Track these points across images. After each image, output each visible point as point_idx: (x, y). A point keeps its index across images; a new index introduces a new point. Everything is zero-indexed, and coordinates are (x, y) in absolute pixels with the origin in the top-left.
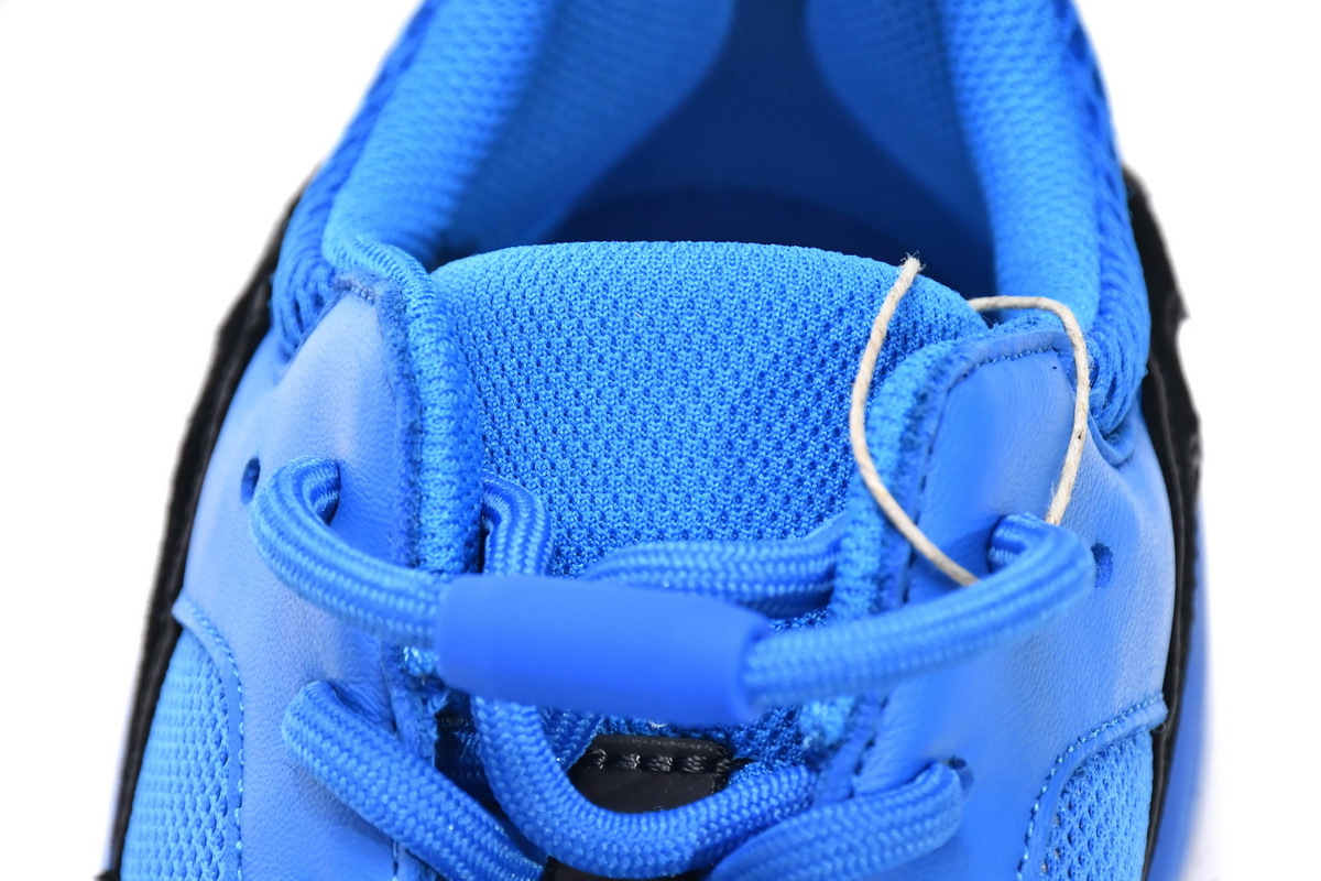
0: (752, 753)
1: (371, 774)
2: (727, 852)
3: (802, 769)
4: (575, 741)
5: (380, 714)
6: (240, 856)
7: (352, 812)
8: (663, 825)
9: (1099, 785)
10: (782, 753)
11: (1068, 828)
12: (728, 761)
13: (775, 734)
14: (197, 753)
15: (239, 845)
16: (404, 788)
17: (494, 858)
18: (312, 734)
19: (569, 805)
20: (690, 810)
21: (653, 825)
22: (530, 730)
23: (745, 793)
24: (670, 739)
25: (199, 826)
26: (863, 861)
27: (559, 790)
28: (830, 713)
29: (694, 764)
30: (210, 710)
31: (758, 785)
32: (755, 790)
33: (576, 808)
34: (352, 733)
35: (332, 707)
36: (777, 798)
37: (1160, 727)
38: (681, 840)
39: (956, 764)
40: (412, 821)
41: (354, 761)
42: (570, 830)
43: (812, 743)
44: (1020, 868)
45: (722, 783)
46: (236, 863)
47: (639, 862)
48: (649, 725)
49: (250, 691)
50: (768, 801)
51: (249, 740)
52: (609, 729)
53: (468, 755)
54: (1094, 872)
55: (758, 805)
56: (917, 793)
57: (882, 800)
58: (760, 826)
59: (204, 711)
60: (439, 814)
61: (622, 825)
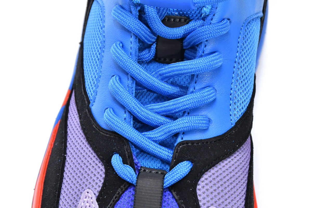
0: (193, 19)
1: (127, 20)
2: (189, 35)
3: (202, 20)
4: (162, 16)
5: (129, 10)
6: (104, 36)
7: (124, 27)
8: (178, 30)
9: (252, 25)
10: (198, 19)
11: (247, 32)
12: (188, 20)
13: (197, 15)
14: (97, 19)
15: (104, 34)
16: (133, 22)
17: (148, 35)
18: (117, 13)
19: (161, 26)
20: (182, 27)
21: (176, 30)
22: (155, 13)
23: (192, 24)
24: (179, 16)
25: (97, 32)
26: (213, 35)
27: (160, 23)
28: (207, 10)
29: (183, 20)
30: (99, 12)
31: (194, 23)
32: (194, 24)
33: (163, 26)
34: (124, 13)
35: (120, 9)
36: (197, 25)
37: (262, 17)
38: (181, 32)
39: (229, 19)
40: (134, 28)
41: (124, 18)
42: (161, 30)
43: (204, 16)
44: (239, 38)
45: (188, 23)
46: (103, 37)
47: (173, 36)
48: (175, 14)
49: (106, 8)
50: (196, 26)
51: (106, 16)
52: (168, 14)
53: (144, 18)
54: (251, 40)
55: (194, 26)
56: (222, 23)
57: (216, 24)
58: (194, 30)
59: (98, 12)
60: (139, 27)
61: (170, 29)
